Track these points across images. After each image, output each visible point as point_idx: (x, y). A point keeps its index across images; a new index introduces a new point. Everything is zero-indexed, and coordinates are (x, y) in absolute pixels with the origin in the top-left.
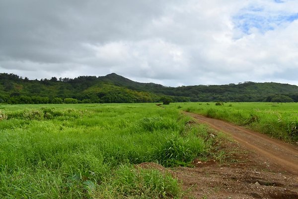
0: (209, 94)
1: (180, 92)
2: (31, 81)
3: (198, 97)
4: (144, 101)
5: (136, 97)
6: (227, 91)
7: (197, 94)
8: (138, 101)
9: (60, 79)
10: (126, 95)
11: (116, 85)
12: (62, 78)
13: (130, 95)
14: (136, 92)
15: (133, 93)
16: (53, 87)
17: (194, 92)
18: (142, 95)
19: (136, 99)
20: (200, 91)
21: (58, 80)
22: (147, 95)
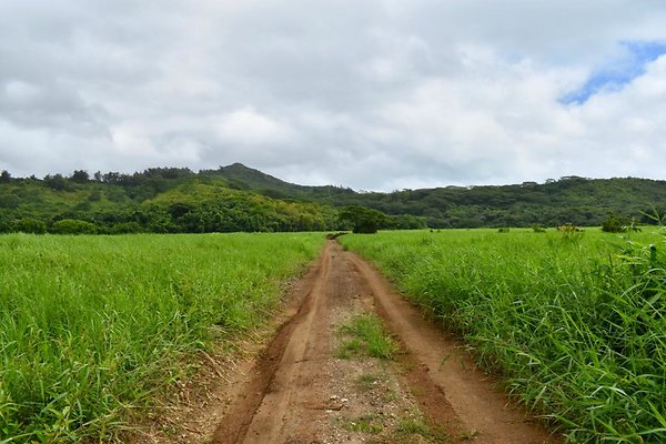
0: (474, 208)
1: (399, 204)
2: (19, 180)
3: (446, 217)
4: (302, 226)
5: (280, 217)
6: (519, 199)
7: (443, 208)
8: (284, 227)
9: (97, 175)
10: (252, 209)
11: (231, 186)
12: (103, 173)
13: (263, 210)
14: (282, 203)
15: (275, 205)
16: (73, 195)
17: (436, 204)
18: (296, 211)
19: (279, 221)
20: (450, 200)
21: (92, 177)
22: (311, 212)
